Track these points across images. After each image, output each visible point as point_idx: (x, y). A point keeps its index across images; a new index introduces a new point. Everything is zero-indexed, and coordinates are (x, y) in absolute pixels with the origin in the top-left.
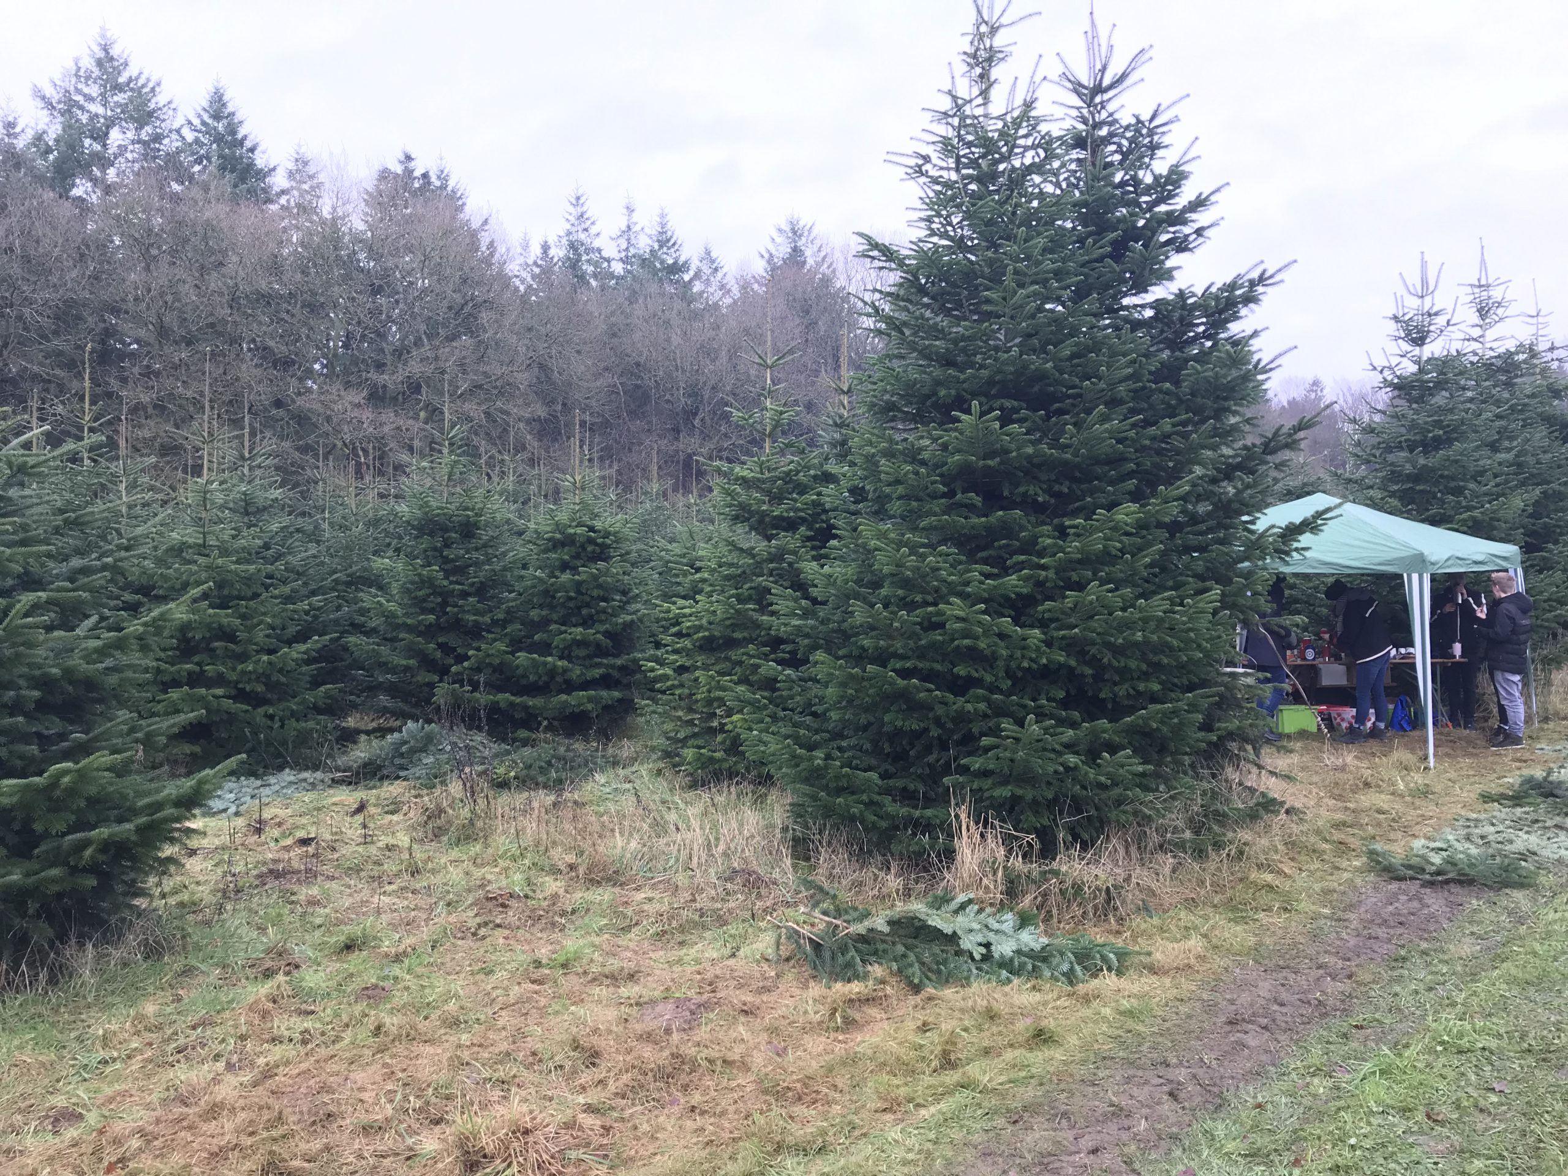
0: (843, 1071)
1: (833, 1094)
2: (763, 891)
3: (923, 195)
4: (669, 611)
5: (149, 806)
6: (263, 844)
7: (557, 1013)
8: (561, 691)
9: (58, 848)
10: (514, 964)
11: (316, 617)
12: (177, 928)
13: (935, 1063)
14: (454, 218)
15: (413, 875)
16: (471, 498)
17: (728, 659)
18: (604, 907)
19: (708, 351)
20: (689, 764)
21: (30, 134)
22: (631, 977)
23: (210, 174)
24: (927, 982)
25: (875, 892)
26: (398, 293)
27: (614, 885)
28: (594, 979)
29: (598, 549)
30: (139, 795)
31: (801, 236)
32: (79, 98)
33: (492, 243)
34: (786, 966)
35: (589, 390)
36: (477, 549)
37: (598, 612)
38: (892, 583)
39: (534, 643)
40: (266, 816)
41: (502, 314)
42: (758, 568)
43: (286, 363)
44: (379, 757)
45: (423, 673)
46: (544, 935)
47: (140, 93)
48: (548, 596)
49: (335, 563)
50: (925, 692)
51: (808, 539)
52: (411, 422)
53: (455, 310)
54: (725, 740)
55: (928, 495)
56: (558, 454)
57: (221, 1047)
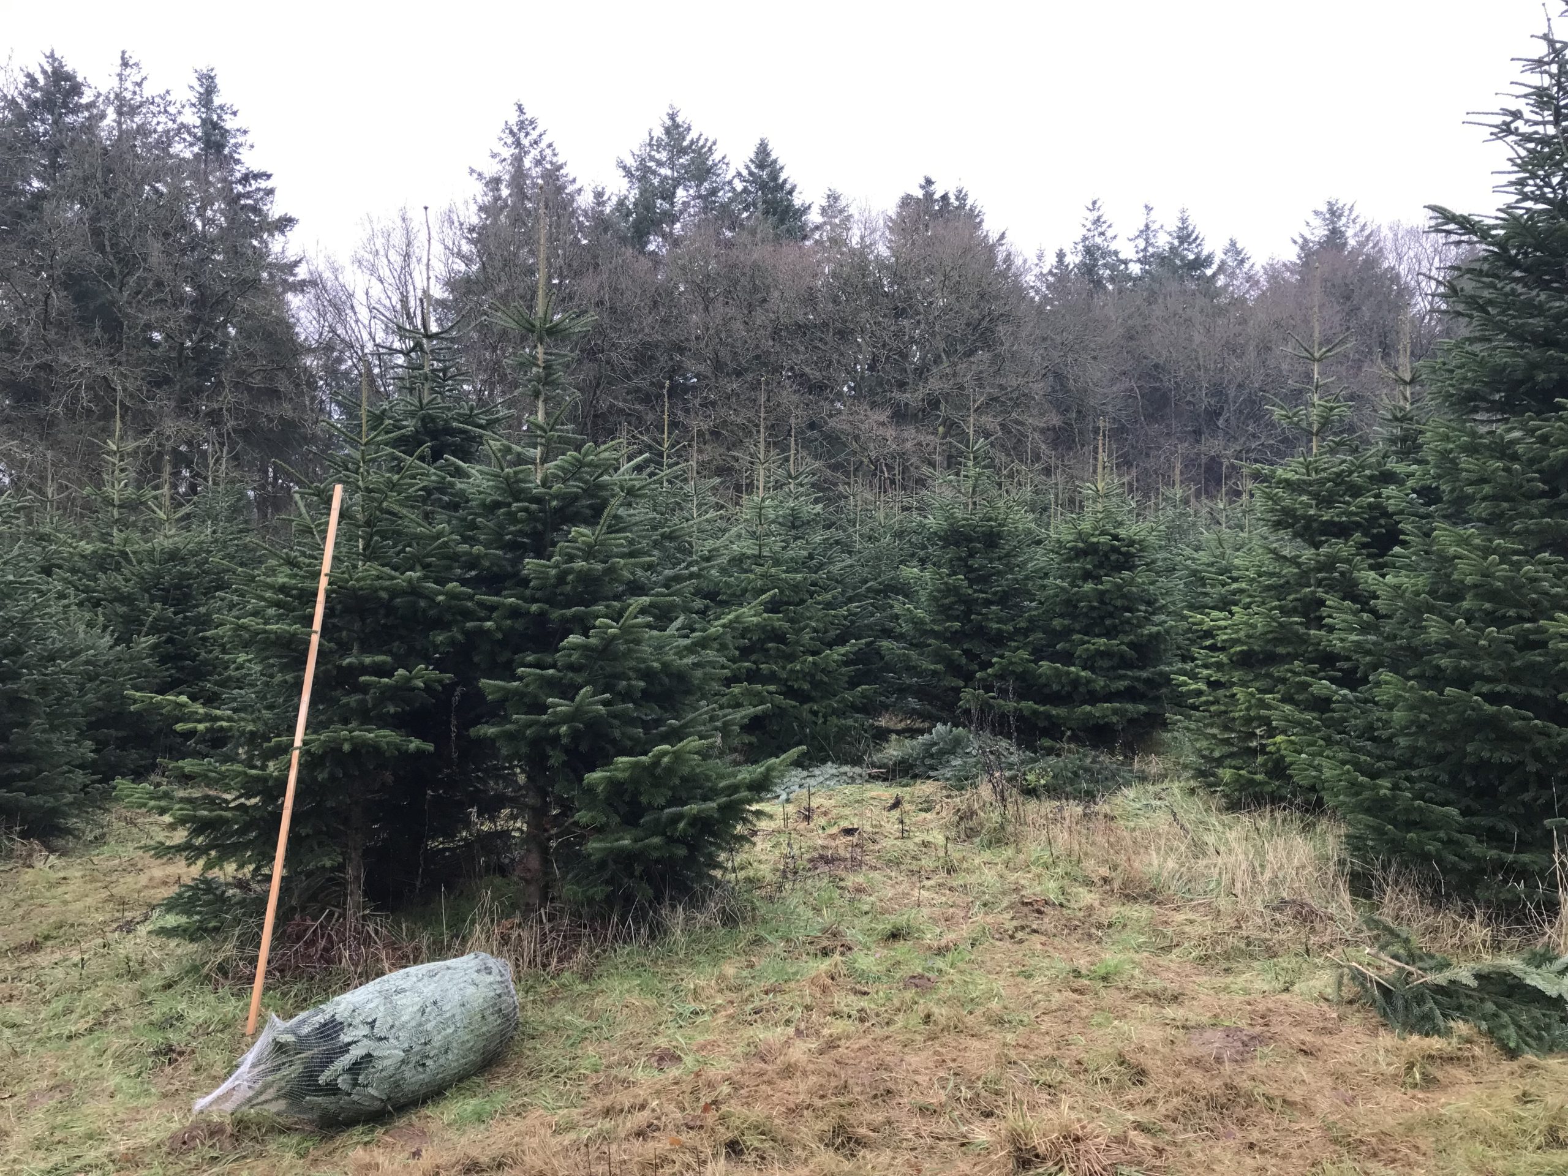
0: (1425, 1133)
1: (1413, 1156)
2: (1318, 926)
3: (1513, 155)
4: (1201, 623)
5: (728, 787)
6: (812, 831)
7: (1099, 1025)
8: (1084, 702)
9: (658, 820)
10: (1053, 971)
11: (853, 622)
12: (747, 900)
13: (1540, 1139)
14: (971, 237)
15: (949, 872)
16: (994, 509)
17: (1269, 675)
18: (1143, 924)
19: (1234, 348)
20: (1226, 784)
21: (614, 200)
22: (1175, 998)
23: (757, 218)
24: (1526, 1048)
25: (1456, 940)
26: (919, 314)
27: (1151, 902)
28: (1136, 996)
29: (1122, 559)
30: (722, 777)
31: (1341, 215)
32: (652, 164)
33: (1009, 255)
34: (1349, 1010)
35: (1105, 396)
36: (1000, 559)
37: (1122, 623)
38: (1476, 595)
39: (1057, 653)
40: (813, 805)
41: (1018, 327)
42: (1304, 578)
43: (820, 387)
44: (911, 756)
45: (950, 678)
46: (1082, 946)
47: (700, 153)
48: (1070, 606)
49: (865, 572)
50: (1519, 720)
51: (1364, 546)
52: (931, 437)
53: (973, 326)
54: (1266, 762)
55: (1523, 495)
56: (1073, 462)
57: (791, 1014)
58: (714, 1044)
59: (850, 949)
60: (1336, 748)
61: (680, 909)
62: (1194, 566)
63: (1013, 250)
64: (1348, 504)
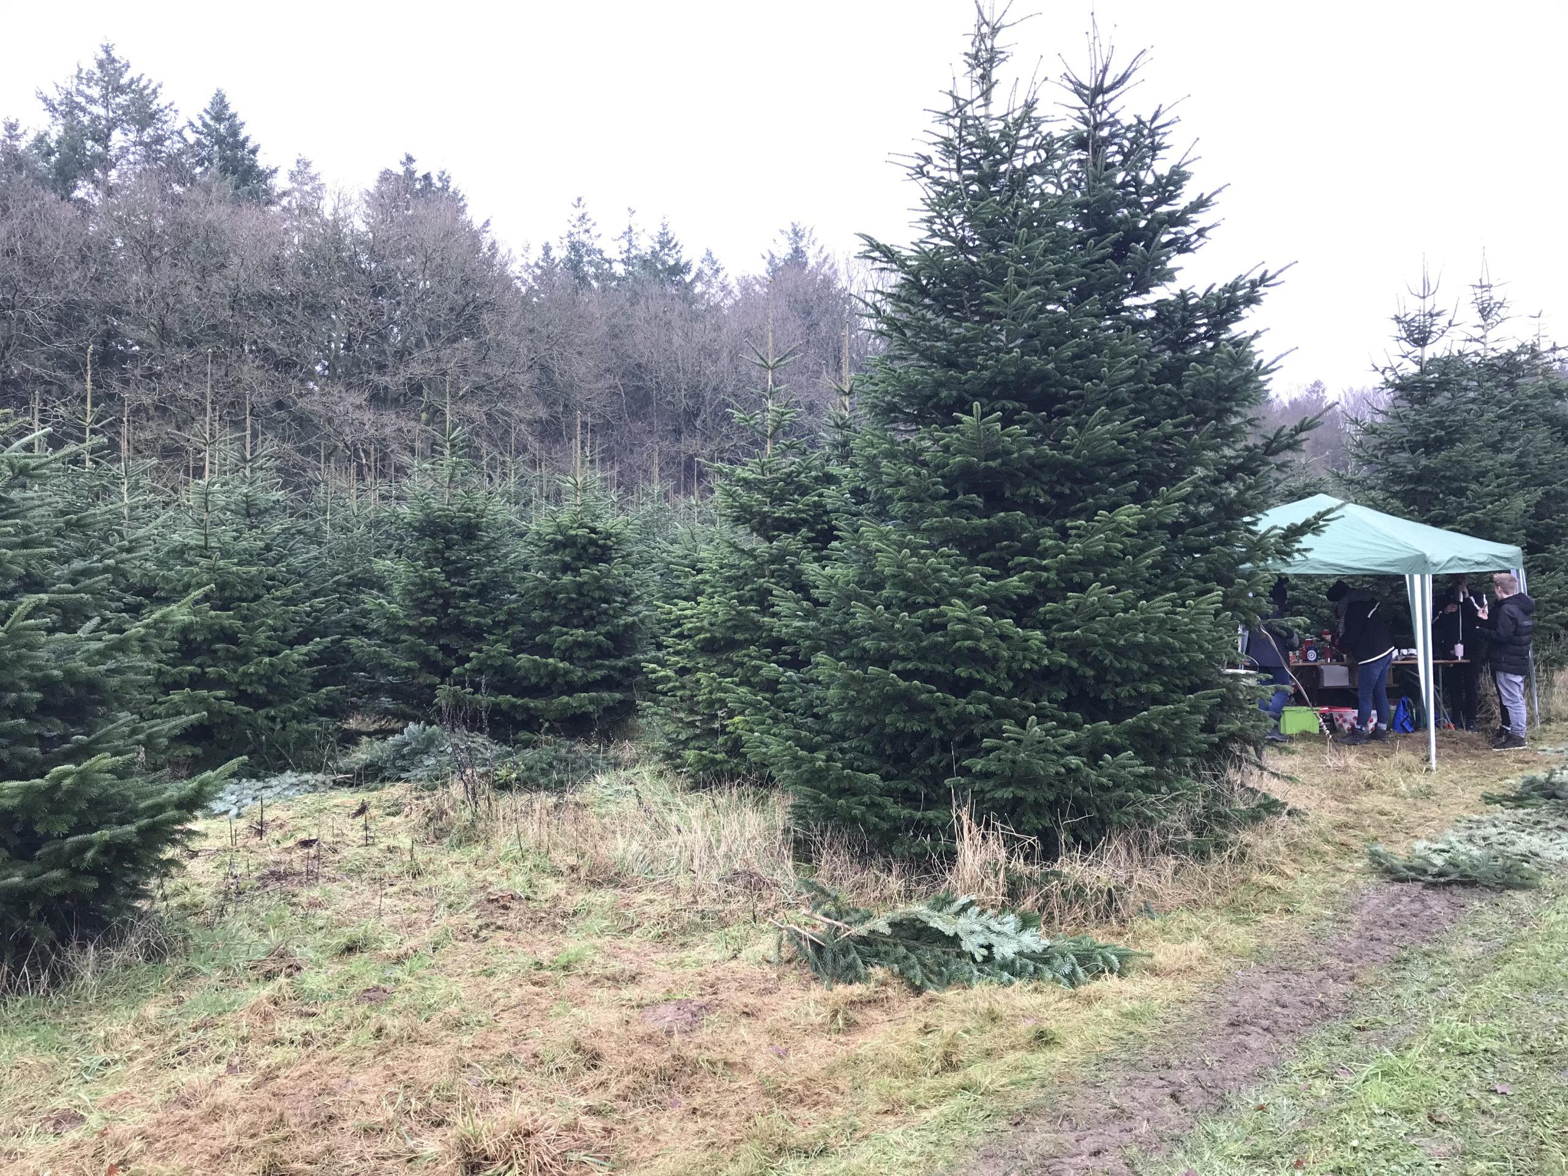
0: (845, 1074)
1: (834, 1096)
2: (765, 893)
3: (925, 196)
4: (670, 612)
5: (151, 807)
6: (264, 846)
7: (558, 1014)
8: (562, 693)
9: (60, 850)
10: (515, 966)
11: (317, 619)
12: (179, 930)
13: (937, 1065)
14: (455, 219)
15: (414, 877)
16: (472, 499)
17: (729, 660)
18: (606, 908)
19: (709, 353)
20: (690, 765)
21: (31, 136)
22: (633, 979)
23: (211, 176)
24: (928, 984)
25: (877, 893)
26: (399, 294)
27: (616, 887)
28: (596, 981)
29: (599, 551)
30: (141, 797)
31: (802, 236)
32: (80, 100)
33: (493, 244)
34: (787, 969)
35: (590, 391)
36: (478, 551)
37: (599, 614)
38: (894, 584)
39: (535, 645)
40: (267, 817)
41: (503, 316)
42: (759, 570)
43: (287, 364)
44: (380, 758)
45: (425, 675)
46: (546, 937)
47: (141, 94)
48: (550, 596)
49: (336, 565)
50: (926, 693)
51: (810, 540)
52: (413, 423)
53: (457, 312)
54: (726, 741)
55: (930, 496)
56: (560, 454)
57: (223, 1049)
58: (124, 1096)
59: (299, 969)
60: (782, 725)
61: (91, 948)
62: (669, 559)
63: (496, 237)
64: (796, 502)
